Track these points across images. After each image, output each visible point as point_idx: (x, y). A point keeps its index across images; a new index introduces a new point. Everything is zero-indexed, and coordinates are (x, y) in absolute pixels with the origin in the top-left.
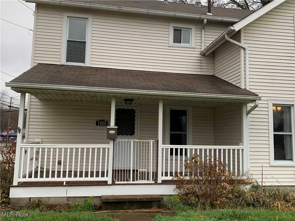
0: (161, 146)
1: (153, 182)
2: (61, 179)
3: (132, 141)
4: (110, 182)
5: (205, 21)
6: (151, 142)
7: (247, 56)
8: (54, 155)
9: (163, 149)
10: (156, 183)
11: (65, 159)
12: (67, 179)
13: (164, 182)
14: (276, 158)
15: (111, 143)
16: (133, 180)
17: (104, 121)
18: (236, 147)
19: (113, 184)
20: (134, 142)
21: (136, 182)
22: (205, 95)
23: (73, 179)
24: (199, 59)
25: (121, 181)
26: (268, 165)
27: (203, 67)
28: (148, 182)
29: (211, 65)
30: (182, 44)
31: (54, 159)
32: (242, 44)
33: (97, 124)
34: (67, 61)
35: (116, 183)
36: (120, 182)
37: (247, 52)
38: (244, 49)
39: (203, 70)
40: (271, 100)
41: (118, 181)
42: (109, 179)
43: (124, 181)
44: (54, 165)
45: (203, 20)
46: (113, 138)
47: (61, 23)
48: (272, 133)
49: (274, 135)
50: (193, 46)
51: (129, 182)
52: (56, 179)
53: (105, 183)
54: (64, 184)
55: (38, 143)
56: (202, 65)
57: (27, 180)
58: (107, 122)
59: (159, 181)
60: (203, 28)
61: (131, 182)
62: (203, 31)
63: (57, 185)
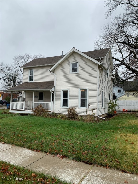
0: (33, 102)
6: (32, 101)
12: (18, 109)
19: (25, 111)
22: (39, 90)
26: (60, 108)
32: (54, 74)
33: (35, 97)
34: (30, 81)
37: (55, 76)
40: (62, 89)
42: (24, 109)
53: (23, 110)
57: (12, 109)
58: (37, 96)
61: (28, 110)
63: (16, 110)
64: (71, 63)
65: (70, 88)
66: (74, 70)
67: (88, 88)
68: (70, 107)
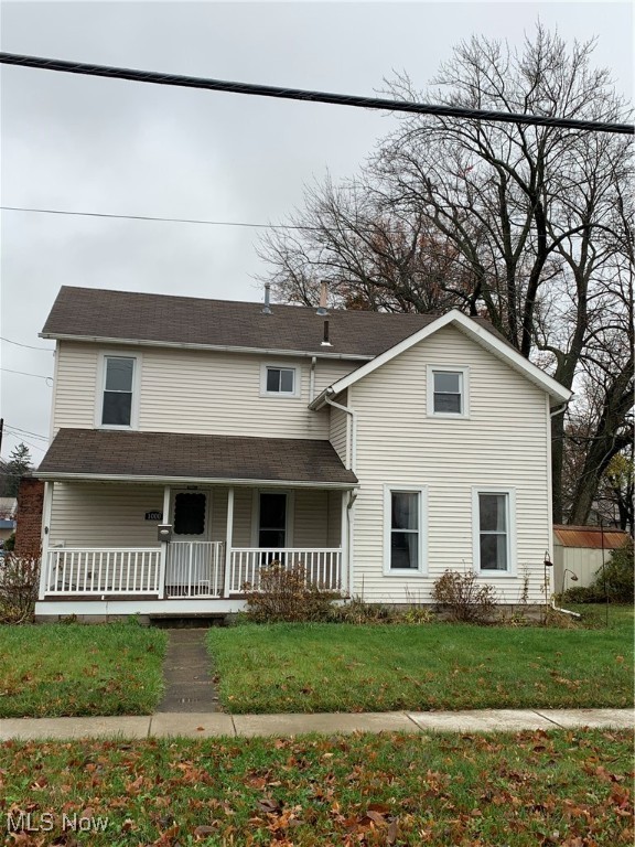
0: (230, 549)
1: (218, 597)
2: (99, 592)
3: (191, 543)
4: (161, 597)
5: (314, 359)
6: (217, 544)
7: (355, 425)
8: (83, 564)
9: (232, 554)
10: (222, 598)
12: (106, 592)
13: (233, 597)
14: (394, 565)
15: (164, 547)
16: (192, 595)
17: (158, 513)
18: (331, 550)
19: (166, 599)
20: (194, 545)
21: (195, 597)
23: (113, 592)
24: (307, 415)
25: (176, 594)
26: (380, 575)
27: (313, 428)
28: (212, 597)
30: (281, 393)
31: (83, 569)
32: (349, 409)
33: (147, 518)
34: (104, 422)
35: (170, 597)
36: (174, 597)
37: (355, 419)
38: (351, 415)
39: (311, 433)
40: (388, 485)
41: (172, 595)
42: (158, 592)
43: (180, 594)
44: (82, 579)
45: (311, 358)
46: (166, 540)
47: (94, 366)
48: (389, 530)
49: (393, 533)
50: (297, 395)
51: (186, 597)
52: (92, 592)
53: (155, 598)
54: (102, 599)
55: (61, 546)
56: (312, 424)
57: (56, 593)
59: (226, 595)
60: (313, 368)
61: (189, 596)
62: (312, 373)
63: (96, 599)
64: (430, 369)
65: (430, 484)
66: (448, 400)
67: (512, 488)
68: (431, 570)
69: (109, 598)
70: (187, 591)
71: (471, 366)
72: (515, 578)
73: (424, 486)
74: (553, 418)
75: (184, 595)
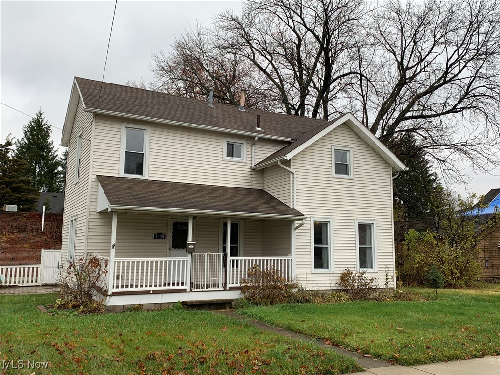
0: (229, 258)
1: (223, 289)
2: (148, 288)
3: (206, 254)
4: (188, 290)
5: (257, 138)
6: (221, 254)
7: (295, 180)
9: (230, 260)
10: (225, 289)
11: (123, 273)
12: (153, 288)
13: (232, 289)
14: (316, 267)
16: (207, 288)
17: (162, 234)
18: (286, 258)
19: (191, 291)
21: (210, 289)
23: (158, 288)
24: (250, 173)
25: (197, 288)
26: (310, 273)
27: (254, 182)
28: (220, 289)
29: (260, 179)
30: (235, 159)
32: (291, 170)
33: (155, 238)
34: (125, 173)
35: (193, 290)
36: (196, 290)
37: (295, 176)
38: (293, 174)
39: (253, 184)
40: (313, 217)
41: (194, 289)
42: (187, 287)
43: (199, 288)
45: (254, 138)
46: (191, 252)
47: (119, 134)
48: (313, 245)
49: (315, 247)
50: (245, 160)
51: (203, 290)
52: (144, 289)
53: (184, 291)
54: (151, 292)
56: (253, 179)
57: (120, 290)
58: (164, 236)
59: (228, 288)
60: (254, 144)
61: (205, 289)
62: (253, 147)
64: (333, 148)
65: (335, 218)
66: (342, 168)
67: (375, 220)
68: (336, 269)
69: (156, 292)
70: (204, 286)
71: (354, 148)
72: (378, 272)
73: (332, 218)
74: (393, 180)
75: (202, 288)
